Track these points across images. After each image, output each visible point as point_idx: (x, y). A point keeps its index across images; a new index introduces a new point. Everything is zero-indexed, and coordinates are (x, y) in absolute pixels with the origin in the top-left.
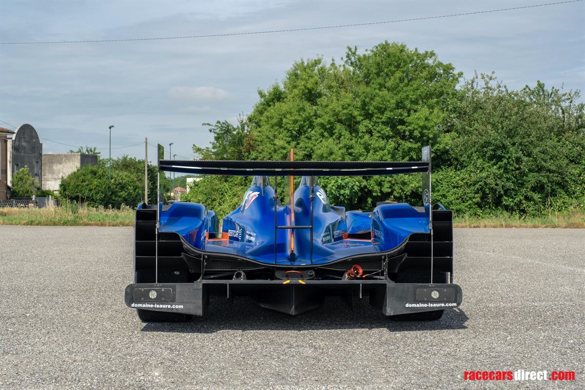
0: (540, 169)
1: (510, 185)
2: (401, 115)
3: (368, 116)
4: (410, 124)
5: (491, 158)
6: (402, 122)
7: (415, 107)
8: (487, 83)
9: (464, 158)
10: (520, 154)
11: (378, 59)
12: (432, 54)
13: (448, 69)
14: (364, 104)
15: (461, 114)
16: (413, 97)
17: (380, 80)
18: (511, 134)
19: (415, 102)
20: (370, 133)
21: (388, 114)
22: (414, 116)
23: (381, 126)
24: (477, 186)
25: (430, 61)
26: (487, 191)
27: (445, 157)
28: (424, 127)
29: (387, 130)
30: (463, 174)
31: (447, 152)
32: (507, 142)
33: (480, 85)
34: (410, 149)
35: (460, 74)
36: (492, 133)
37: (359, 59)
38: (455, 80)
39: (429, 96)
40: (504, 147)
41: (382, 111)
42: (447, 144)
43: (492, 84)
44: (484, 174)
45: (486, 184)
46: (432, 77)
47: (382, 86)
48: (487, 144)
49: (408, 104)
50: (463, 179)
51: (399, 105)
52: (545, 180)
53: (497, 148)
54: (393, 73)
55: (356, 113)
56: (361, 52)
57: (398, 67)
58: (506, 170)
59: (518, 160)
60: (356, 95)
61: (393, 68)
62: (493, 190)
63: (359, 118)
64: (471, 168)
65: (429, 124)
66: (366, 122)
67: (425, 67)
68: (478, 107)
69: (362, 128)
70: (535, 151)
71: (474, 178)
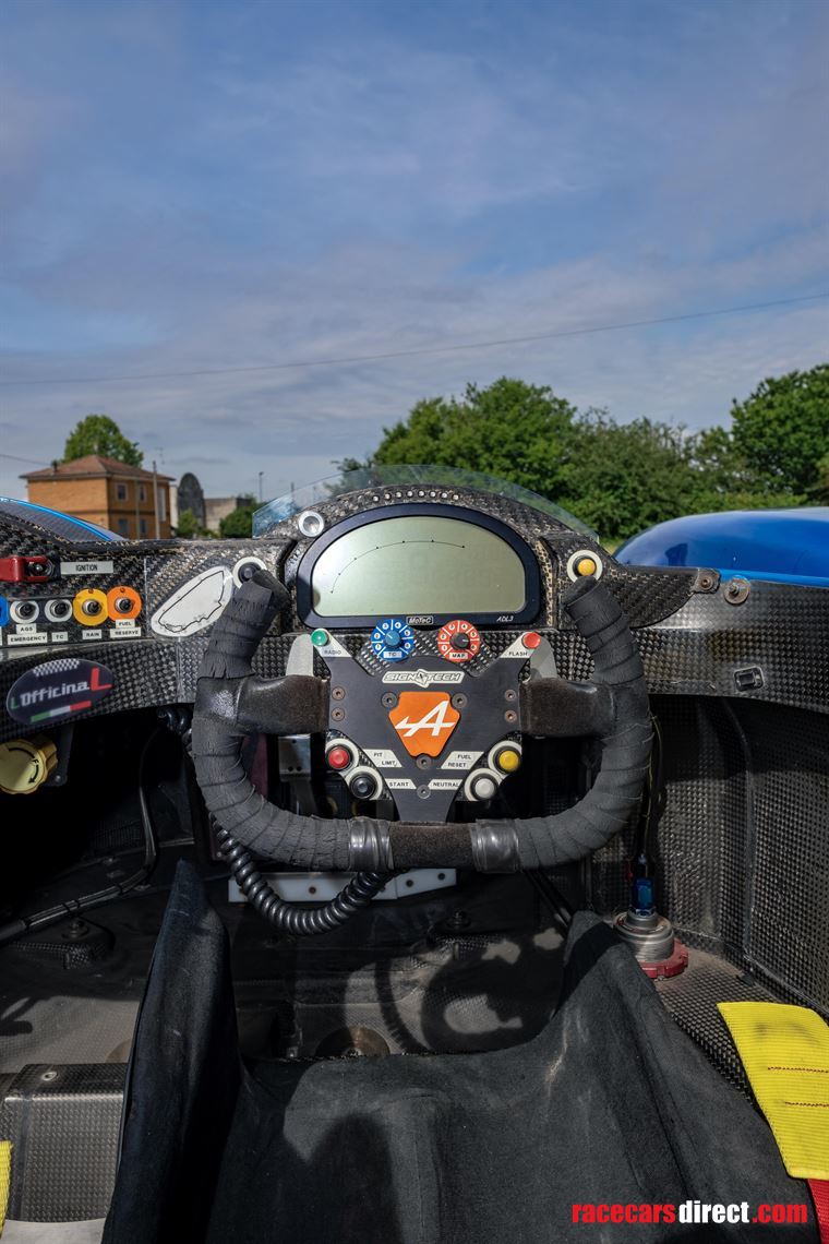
0: (654, 499)
1: (627, 514)
2: (520, 448)
3: (489, 449)
4: (529, 456)
5: (608, 488)
6: (521, 455)
7: (534, 439)
8: (600, 418)
9: (582, 489)
10: (636, 484)
11: (496, 394)
12: (548, 389)
13: (563, 404)
14: (485, 438)
15: (578, 447)
16: (532, 429)
17: (499, 415)
18: (627, 464)
19: (534, 435)
20: (491, 466)
21: (508, 447)
22: (532, 449)
23: (501, 459)
24: (595, 516)
25: (546, 396)
26: (605, 520)
27: (563, 488)
28: (543, 459)
29: (507, 463)
30: (581, 504)
31: (564, 483)
32: (624, 472)
33: (593, 419)
34: (530, 481)
35: (575, 409)
36: (609, 463)
37: (479, 395)
38: (570, 414)
39: (546, 430)
40: (620, 478)
41: (501, 443)
42: (565, 475)
43: (606, 419)
44: (602, 504)
45: (603, 513)
46: (548, 411)
47: (501, 420)
48: (604, 474)
49: (527, 437)
50: (580, 510)
51: (518, 438)
52: (659, 510)
53: (614, 478)
54: (512, 406)
55: (476, 446)
56: (480, 389)
57: (517, 401)
58: (623, 500)
59: (634, 490)
60: (477, 430)
61: (511, 402)
62: (610, 519)
63: (480, 451)
64: (588, 498)
65: (547, 456)
66: (486, 455)
67: (541, 401)
68: (592, 440)
69: (483, 461)
70: (651, 481)
71: (592, 507)
